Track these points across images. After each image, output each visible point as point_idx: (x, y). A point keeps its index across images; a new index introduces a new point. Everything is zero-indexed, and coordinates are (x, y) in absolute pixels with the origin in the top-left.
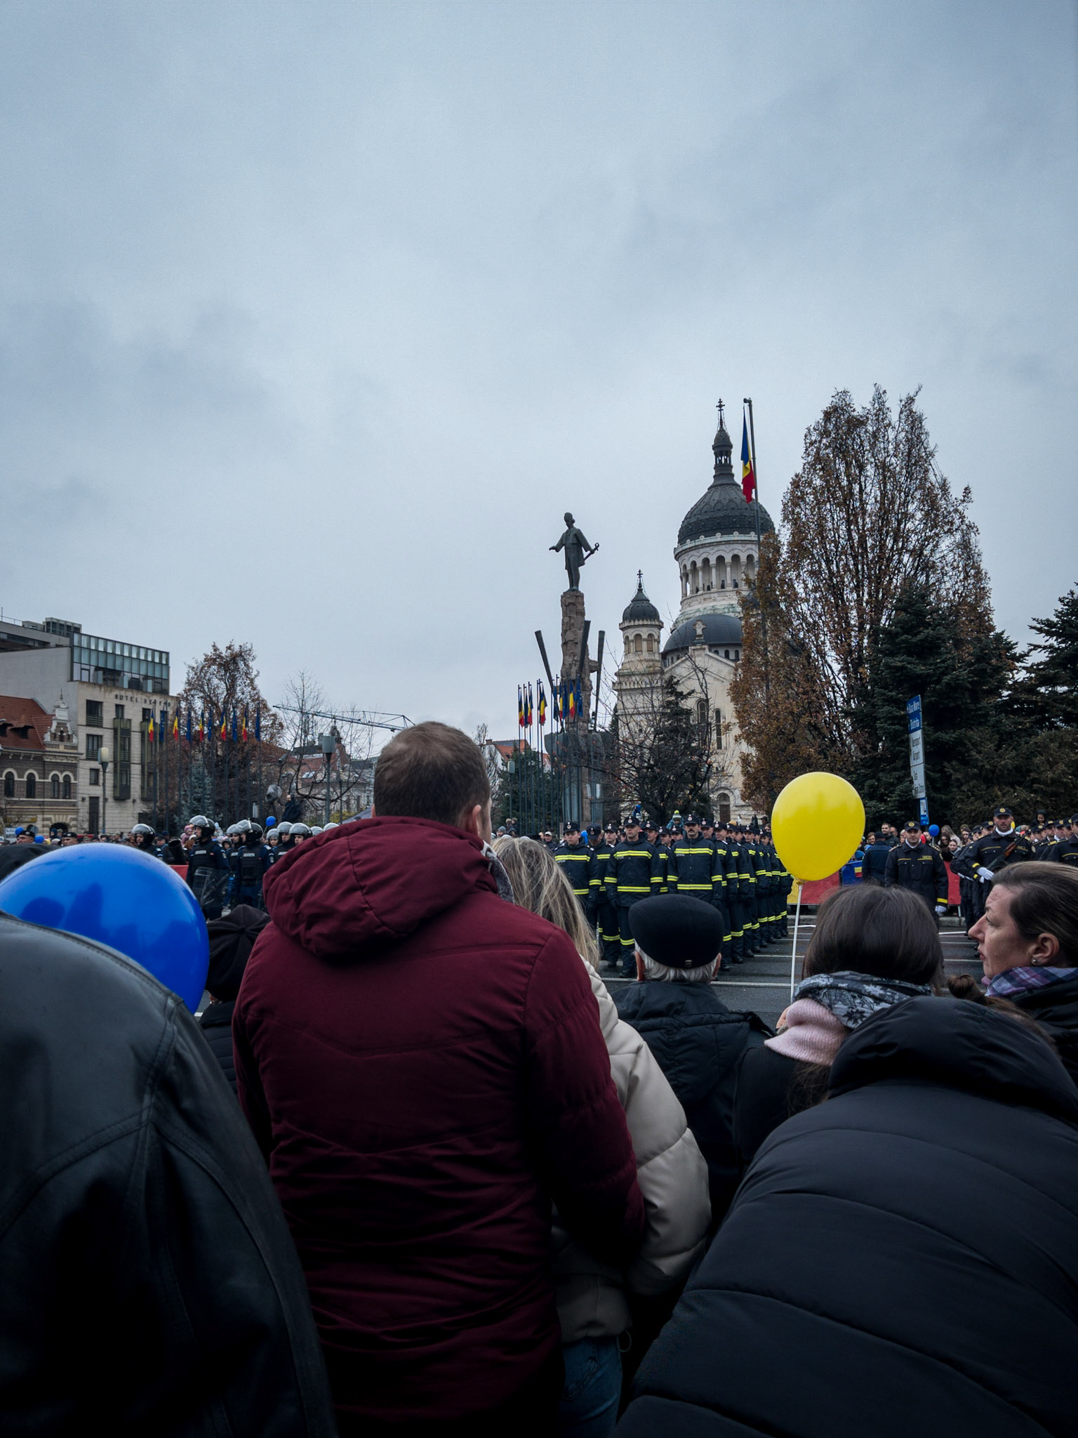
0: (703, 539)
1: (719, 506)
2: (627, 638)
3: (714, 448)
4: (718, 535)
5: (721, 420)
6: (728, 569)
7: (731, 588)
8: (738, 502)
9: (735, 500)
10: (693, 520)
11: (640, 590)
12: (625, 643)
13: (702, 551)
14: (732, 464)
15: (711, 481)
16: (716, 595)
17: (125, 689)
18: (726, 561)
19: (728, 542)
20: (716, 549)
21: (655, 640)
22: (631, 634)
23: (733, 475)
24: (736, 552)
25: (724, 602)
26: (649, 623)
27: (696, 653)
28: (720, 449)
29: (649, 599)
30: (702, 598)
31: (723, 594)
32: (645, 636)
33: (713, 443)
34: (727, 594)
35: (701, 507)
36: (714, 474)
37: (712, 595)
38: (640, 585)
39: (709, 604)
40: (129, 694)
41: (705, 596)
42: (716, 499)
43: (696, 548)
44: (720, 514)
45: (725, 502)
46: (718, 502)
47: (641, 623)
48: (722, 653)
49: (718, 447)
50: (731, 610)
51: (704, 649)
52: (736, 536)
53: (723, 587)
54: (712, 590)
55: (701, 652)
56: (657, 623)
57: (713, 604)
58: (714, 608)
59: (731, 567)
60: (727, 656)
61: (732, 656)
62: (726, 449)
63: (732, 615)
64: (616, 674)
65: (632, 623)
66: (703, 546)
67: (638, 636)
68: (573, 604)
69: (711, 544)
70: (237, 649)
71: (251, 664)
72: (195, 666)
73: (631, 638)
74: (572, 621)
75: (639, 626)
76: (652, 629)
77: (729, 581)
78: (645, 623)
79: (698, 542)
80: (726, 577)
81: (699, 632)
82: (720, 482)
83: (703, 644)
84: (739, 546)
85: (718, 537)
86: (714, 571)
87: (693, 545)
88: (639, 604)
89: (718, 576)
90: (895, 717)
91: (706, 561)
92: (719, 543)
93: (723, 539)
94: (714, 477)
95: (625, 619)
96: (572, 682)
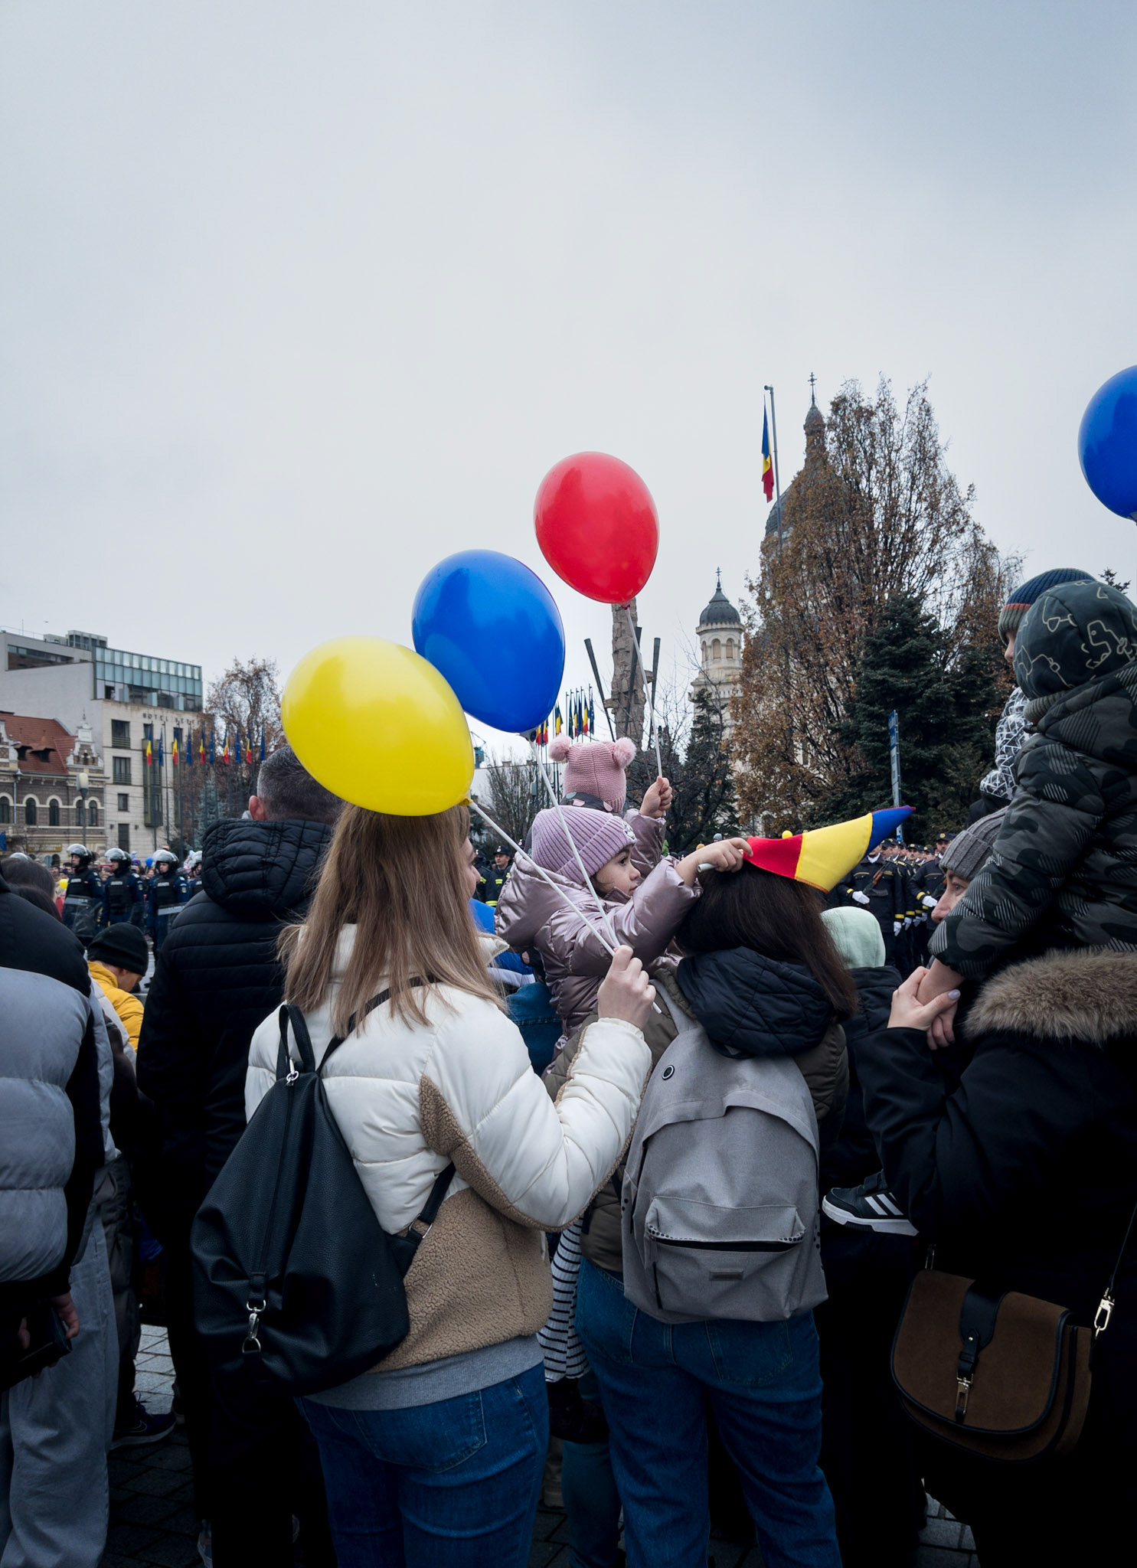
2: (704, 643)
3: (805, 427)
5: (813, 396)
10: (782, 509)
11: (719, 590)
12: (702, 650)
15: (802, 464)
17: (154, 707)
21: (735, 646)
22: (709, 638)
26: (728, 626)
28: (809, 430)
29: (729, 599)
32: (723, 641)
33: (804, 423)
36: (805, 456)
38: (719, 585)
40: (159, 712)
47: (719, 626)
49: (810, 427)
56: (737, 626)
62: (817, 428)
65: (709, 627)
67: (716, 641)
70: (259, 664)
73: (709, 643)
74: (623, 628)
75: (717, 630)
76: (732, 633)
78: (724, 626)
82: (812, 465)
88: (718, 605)
90: (876, 734)
94: (805, 459)
95: (702, 622)
96: (623, 695)
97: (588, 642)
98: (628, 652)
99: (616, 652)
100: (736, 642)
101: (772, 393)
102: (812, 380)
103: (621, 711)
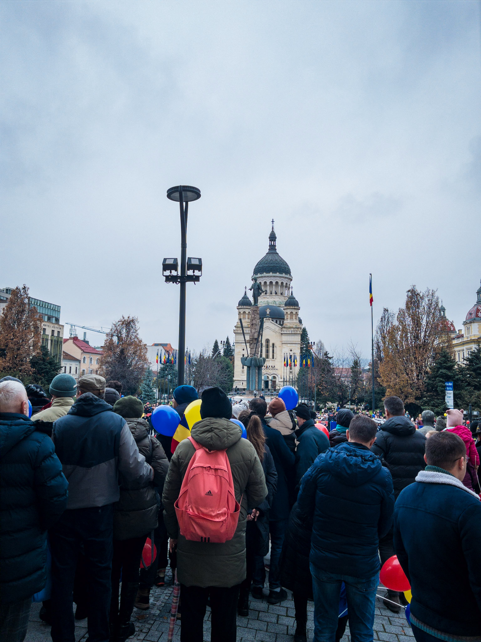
0: (265, 274)
1: (272, 262)
2: (240, 312)
3: (269, 238)
4: (271, 273)
5: (273, 227)
6: (274, 287)
7: (274, 294)
8: (279, 261)
9: (278, 260)
10: (261, 266)
11: (245, 294)
12: (239, 315)
13: (264, 278)
14: (276, 245)
15: (267, 251)
16: (268, 296)
17: (46, 322)
18: (273, 284)
19: (274, 276)
20: (270, 278)
22: (242, 311)
23: (276, 249)
24: (277, 281)
25: (271, 300)
27: (267, 321)
28: (271, 239)
31: (271, 296)
32: (247, 313)
33: (269, 236)
34: (273, 296)
35: (264, 261)
36: (269, 248)
37: (267, 296)
38: (246, 292)
39: (266, 300)
40: (48, 324)
41: (264, 297)
42: (270, 259)
43: (262, 277)
44: (272, 265)
45: (274, 261)
46: (271, 260)
47: (246, 307)
48: (275, 321)
49: (271, 238)
50: (274, 303)
51: (270, 320)
52: (278, 274)
53: (271, 294)
54: (267, 294)
55: (268, 321)
57: (267, 300)
58: (268, 302)
59: (275, 286)
60: (276, 322)
61: (278, 322)
62: (274, 239)
63: (275, 305)
64: (235, 327)
65: (243, 307)
66: (265, 277)
67: (244, 312)
69: (268, 276)
70: (131, 318)
71: (136, 324)
72: (115, 323)
73: (242, 313)
74: (255, 317)
75: (245, 308)
76: (250, 310)
77: (274, 292)
78: (248, 307)
79: (263, 275)
80: (273, 290)
81: (268, 313)
82: (271, 252)
83: (269, 318)
84: (278, 278)
85: (271, 274)
86: (268, 287)
87: (261, 276)
88: (245, 300)
89: (270, 289)
91: (265, 283)
92: (271, 276)
93: (273, 275)
94: (269, 249)
95: (239, 305)
96: (254, 340)
99: (252, 325)
101: (371, 276)
102: (273, 222)
103: (253, 344)
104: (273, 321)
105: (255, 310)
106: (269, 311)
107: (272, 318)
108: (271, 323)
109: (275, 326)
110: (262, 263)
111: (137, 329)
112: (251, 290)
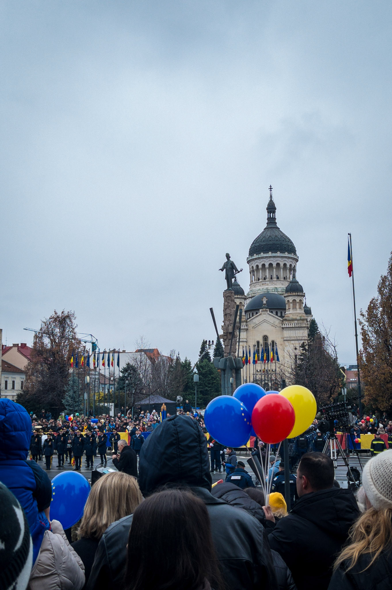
0: (262, 255)
1: (270, 239)
3: (267, 209)
4: (270, 253)
5: (271, 195)
6: (274, 270)
7: (276, 279)
8: (279, 237)
9: (278, 236)
10: (257, 244)
13: (261, 260)
14: (276, 217)
15: (265, 226)
16: (268, 282)
18: (274, 266)
19: (274, 257)
20: (269, 259)
21: (243, 305)
23: (276, 223)
24: (278, 262)
25: (272, 286)
26: (240, 297)
27: (263, 312)
28: (269, 210)
30: (261, 283)
31: (271, 282)
33: (267, 207)
34: (274, 282)
35: (261, 238)
36: (267, 222)
37: (266, 282)
39: (265, 287)
41: (263, 283)
42: (269, 235)
43: (259, 258)
44: (271, 243)
45: (273, 237)
46: (270, 236)
48: (274, 312)
49: (270, 209)
50: (276, 290)
51: (267, 311)
52: (279, 254)
53: (271, 278)
54: (267, 280)
55: (265, 312)
56: (244, 297)
57: (267, 287)
58: (267, 289)
59: (276, 269)
60: (277, 314)
61: (279, 314)
62: (273, 210)
63: (276, 293)
66: (262, 258)
68: (230, 296)
69: (266, 257)
70: (66, 313)
71: (73, 321)
72: (45, 321)
74: (229, 304)
76: (242, 300)
77: (275, 276)
78: (238, 296)
79: (260, 256)
80: (273, 274)
81: (265, 302)
82: (270, 226)
83: (267, 308)
84: (280, 259)
85: (270, 254)
86: (267, 270)
87: (258, 257)
89: (269, 273)
91: (264, 265)
92: (270, 257)
93: (272, 255)
94: (267, 223)
96: (229, 334)
97: (211, 310)
98: (231, 315)
99: (225, 315)
100: (243, 304)
101: (350, 236)
102: (271, 189)
104: (272, 312)
105: (228, 296)
106: (266, 300)
107: (270, 309)
108: (269, 315)
109: (274, 318)
110: (258, 241)
111: (74, 327)
112: (222, 270)
